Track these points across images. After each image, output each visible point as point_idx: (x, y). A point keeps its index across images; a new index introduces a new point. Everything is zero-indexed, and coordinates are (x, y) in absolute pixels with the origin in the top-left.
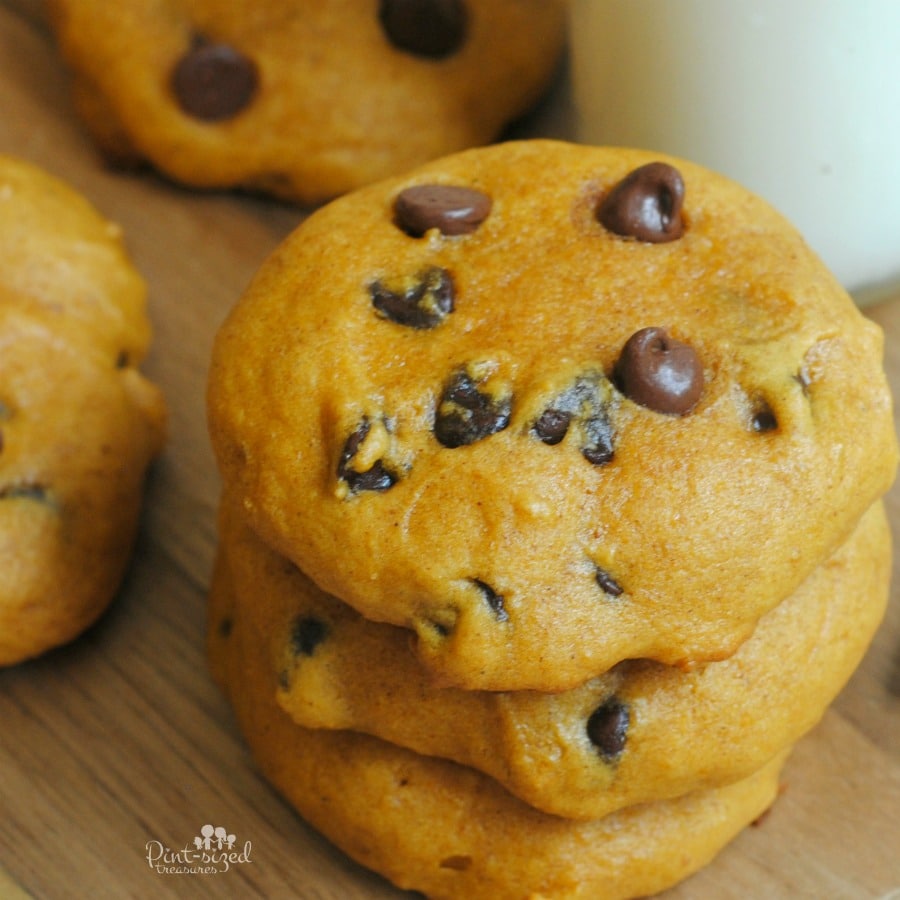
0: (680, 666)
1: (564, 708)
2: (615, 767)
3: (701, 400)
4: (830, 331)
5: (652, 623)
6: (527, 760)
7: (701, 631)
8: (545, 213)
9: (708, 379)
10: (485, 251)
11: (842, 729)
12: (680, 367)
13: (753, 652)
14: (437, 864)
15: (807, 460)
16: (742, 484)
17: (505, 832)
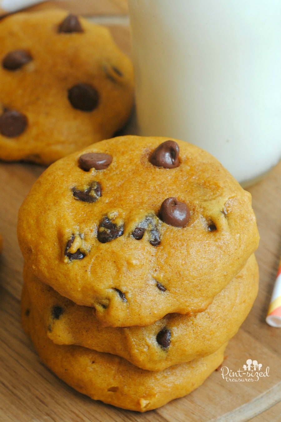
0: (188, 315)
1: (148, 332)
2: (167, 352)
3: (190, 221)
4: (233, 195)
5: (177, 300)
6: (136, 351)
7: (194, 302)
8: (131, 161)
9: (191, 214)
10: (111, 175)
11: (245, 336)
12: (181, 210)
13: (213, 309)
14: (106, 390)
15: (228, 240)
16: (206, 250)
17: (130, 377)
